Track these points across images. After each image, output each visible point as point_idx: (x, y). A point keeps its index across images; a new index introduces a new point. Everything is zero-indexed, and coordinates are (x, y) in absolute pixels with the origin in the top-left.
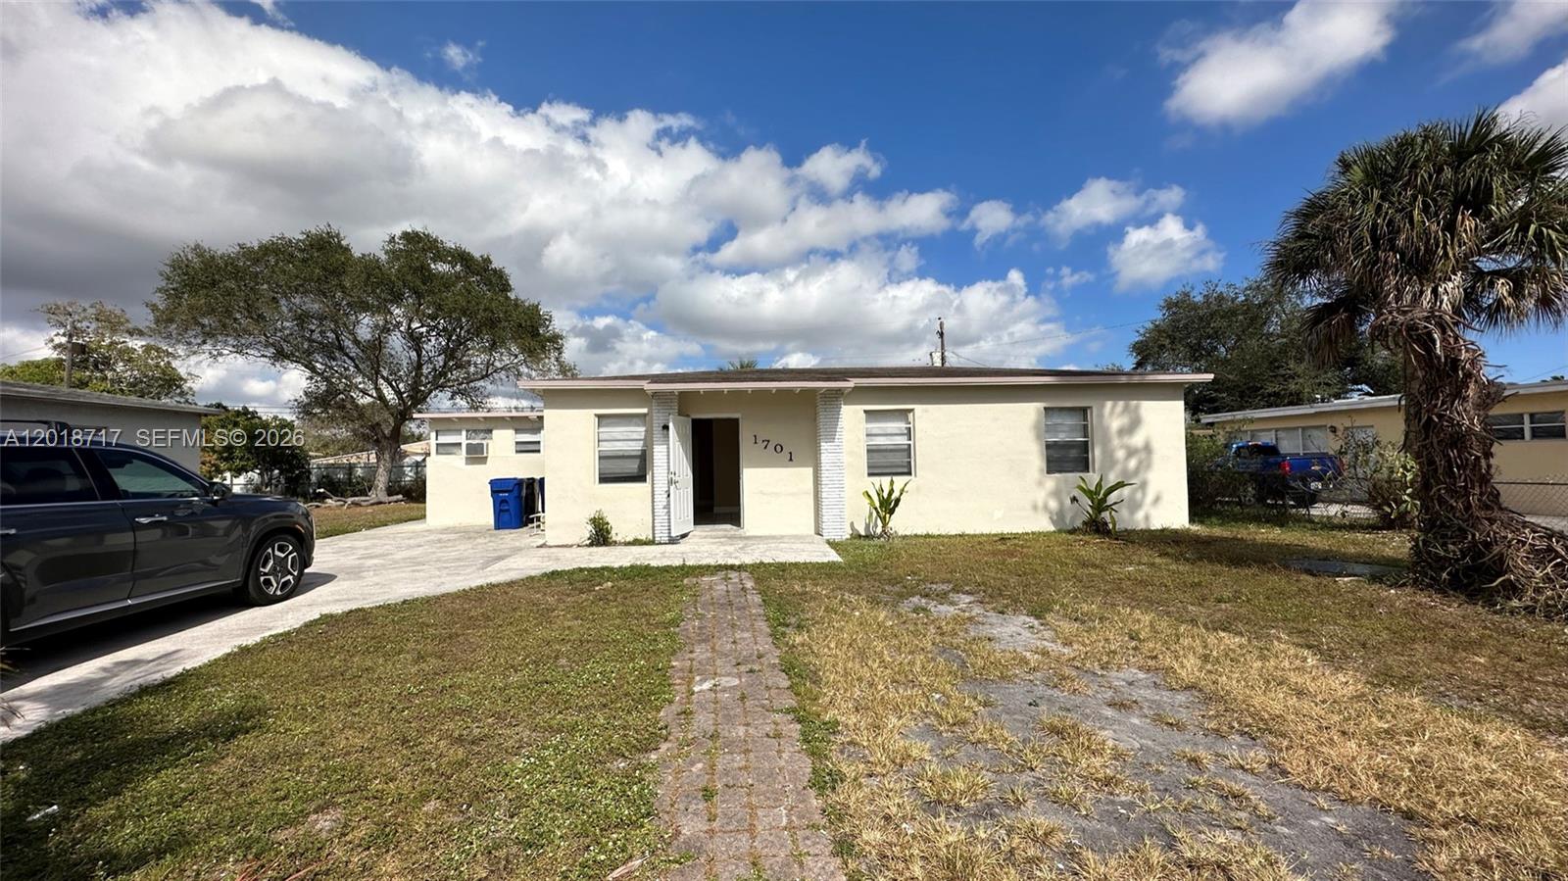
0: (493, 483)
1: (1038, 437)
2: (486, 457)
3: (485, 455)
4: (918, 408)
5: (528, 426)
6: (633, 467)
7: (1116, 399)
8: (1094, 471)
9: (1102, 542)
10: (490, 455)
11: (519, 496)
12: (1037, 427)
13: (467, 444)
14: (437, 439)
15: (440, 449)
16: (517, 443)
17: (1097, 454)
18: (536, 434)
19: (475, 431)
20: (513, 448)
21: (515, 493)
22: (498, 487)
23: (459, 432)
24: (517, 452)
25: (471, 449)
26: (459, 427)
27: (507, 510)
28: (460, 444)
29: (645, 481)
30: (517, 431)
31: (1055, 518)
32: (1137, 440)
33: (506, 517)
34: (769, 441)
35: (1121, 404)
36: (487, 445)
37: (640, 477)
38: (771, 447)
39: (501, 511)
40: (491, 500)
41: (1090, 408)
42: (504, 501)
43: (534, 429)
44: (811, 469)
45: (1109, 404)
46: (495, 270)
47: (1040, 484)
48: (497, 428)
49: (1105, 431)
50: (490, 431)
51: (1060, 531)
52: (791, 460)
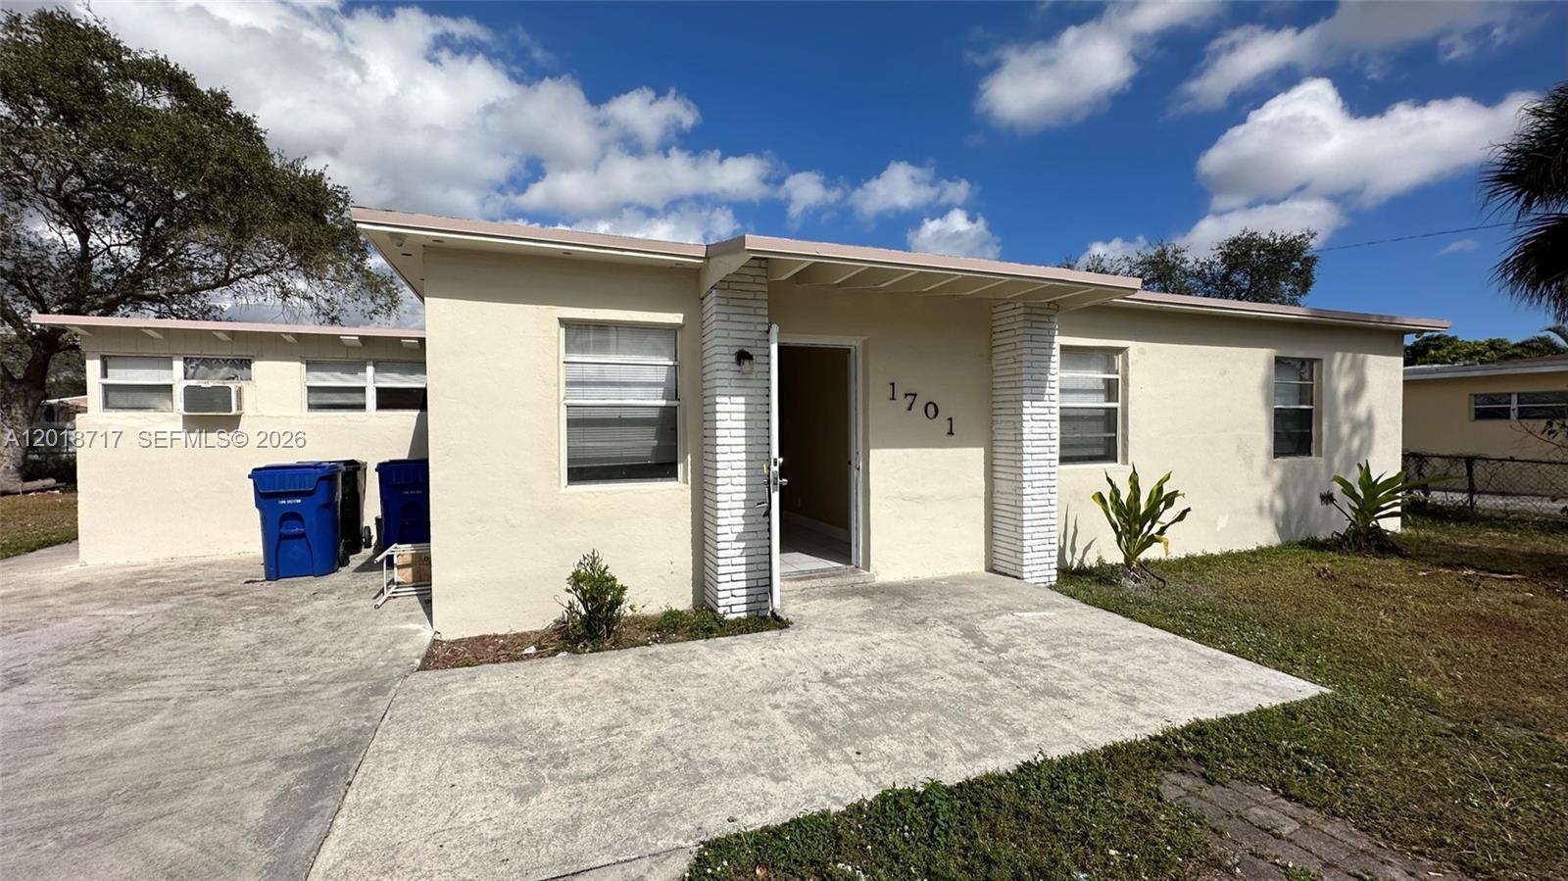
0: (258, 475)
1: (1267, 403)
2: (237, 418)
3: (234, 412)
4: (1134, 347)
5: (341, 356)
6: (642, 444)
7: (1344, 351)
8: (1320, 454)
9: (1451, 574)
10: (247, 409)
11: (330, 505)
12: (1266, 385)
13: (187, 389)
14: (105, 375)
15: (113, 396)
16: (311, 389)
17: (1323, 429)
18: (354, 373)
19: (205, 361)
20: (303, 398)
21: (320, 498)
22: (271, 484)
23: (166, 362)
24: (311, 407)
25: (193, 397)
26: (163, 352)
27: (302, 536)
28: (169, 388)
29: (674, 475)
30: (312, 365)
31: (1281, 524)
32: (1361, 410)
33: (296, 549)
34: (915, 395)
35: (1349, 356)
36: (239, 392)
37: (662, 467)
38: (919, 407)
39: (283, 537)
40: (256, 515)
41: (1319, 360)
42: (292, 516)
43: (355, 363)
44: (981, 451)
45: (1338, 356)
46: (238, 117)
47: (1267, 474)
48: (262, 357)
49: (1333, 393)
50: (247, 363)
51: (1287, 545)
52: (951, 433)
